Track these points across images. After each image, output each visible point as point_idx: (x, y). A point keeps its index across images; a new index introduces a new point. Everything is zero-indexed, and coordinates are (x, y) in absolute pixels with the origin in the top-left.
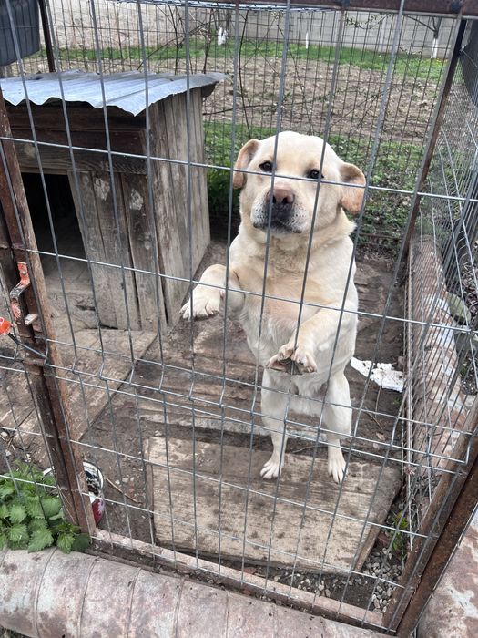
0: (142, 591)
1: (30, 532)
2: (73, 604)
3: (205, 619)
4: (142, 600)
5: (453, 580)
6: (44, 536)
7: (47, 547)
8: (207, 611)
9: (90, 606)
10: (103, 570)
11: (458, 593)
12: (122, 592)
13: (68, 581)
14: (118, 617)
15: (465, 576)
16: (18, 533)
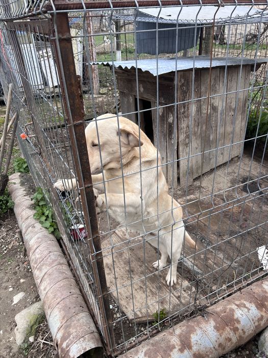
0: (49, 256)
1: (46, 220)
2: (35, 247)
3: (54, 276)
4: (47, 259)
5: (149, 349)
6: (48, 224)
7: (46, 228)
8: (57, 275)
9: (38, 250)
10: (50, 243)
11: (143, 354)
12: (46, 253)
13: (40, 239)
14: (40, 258)
15: (156, 353)
16: (43, 218)
